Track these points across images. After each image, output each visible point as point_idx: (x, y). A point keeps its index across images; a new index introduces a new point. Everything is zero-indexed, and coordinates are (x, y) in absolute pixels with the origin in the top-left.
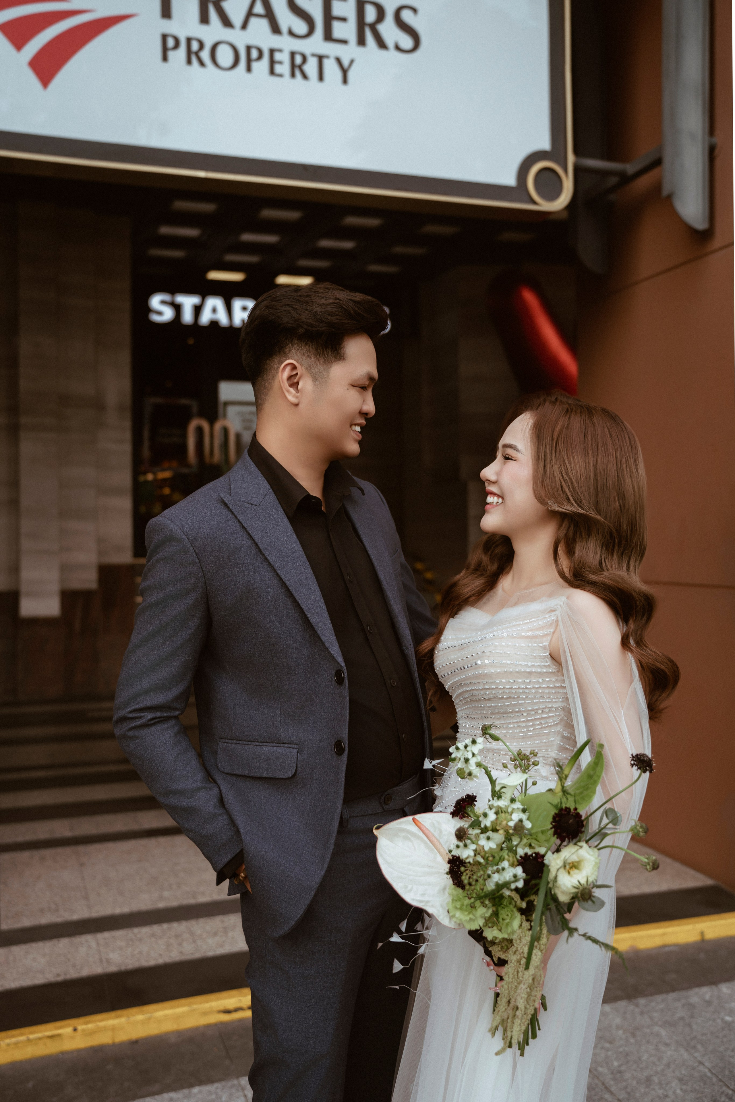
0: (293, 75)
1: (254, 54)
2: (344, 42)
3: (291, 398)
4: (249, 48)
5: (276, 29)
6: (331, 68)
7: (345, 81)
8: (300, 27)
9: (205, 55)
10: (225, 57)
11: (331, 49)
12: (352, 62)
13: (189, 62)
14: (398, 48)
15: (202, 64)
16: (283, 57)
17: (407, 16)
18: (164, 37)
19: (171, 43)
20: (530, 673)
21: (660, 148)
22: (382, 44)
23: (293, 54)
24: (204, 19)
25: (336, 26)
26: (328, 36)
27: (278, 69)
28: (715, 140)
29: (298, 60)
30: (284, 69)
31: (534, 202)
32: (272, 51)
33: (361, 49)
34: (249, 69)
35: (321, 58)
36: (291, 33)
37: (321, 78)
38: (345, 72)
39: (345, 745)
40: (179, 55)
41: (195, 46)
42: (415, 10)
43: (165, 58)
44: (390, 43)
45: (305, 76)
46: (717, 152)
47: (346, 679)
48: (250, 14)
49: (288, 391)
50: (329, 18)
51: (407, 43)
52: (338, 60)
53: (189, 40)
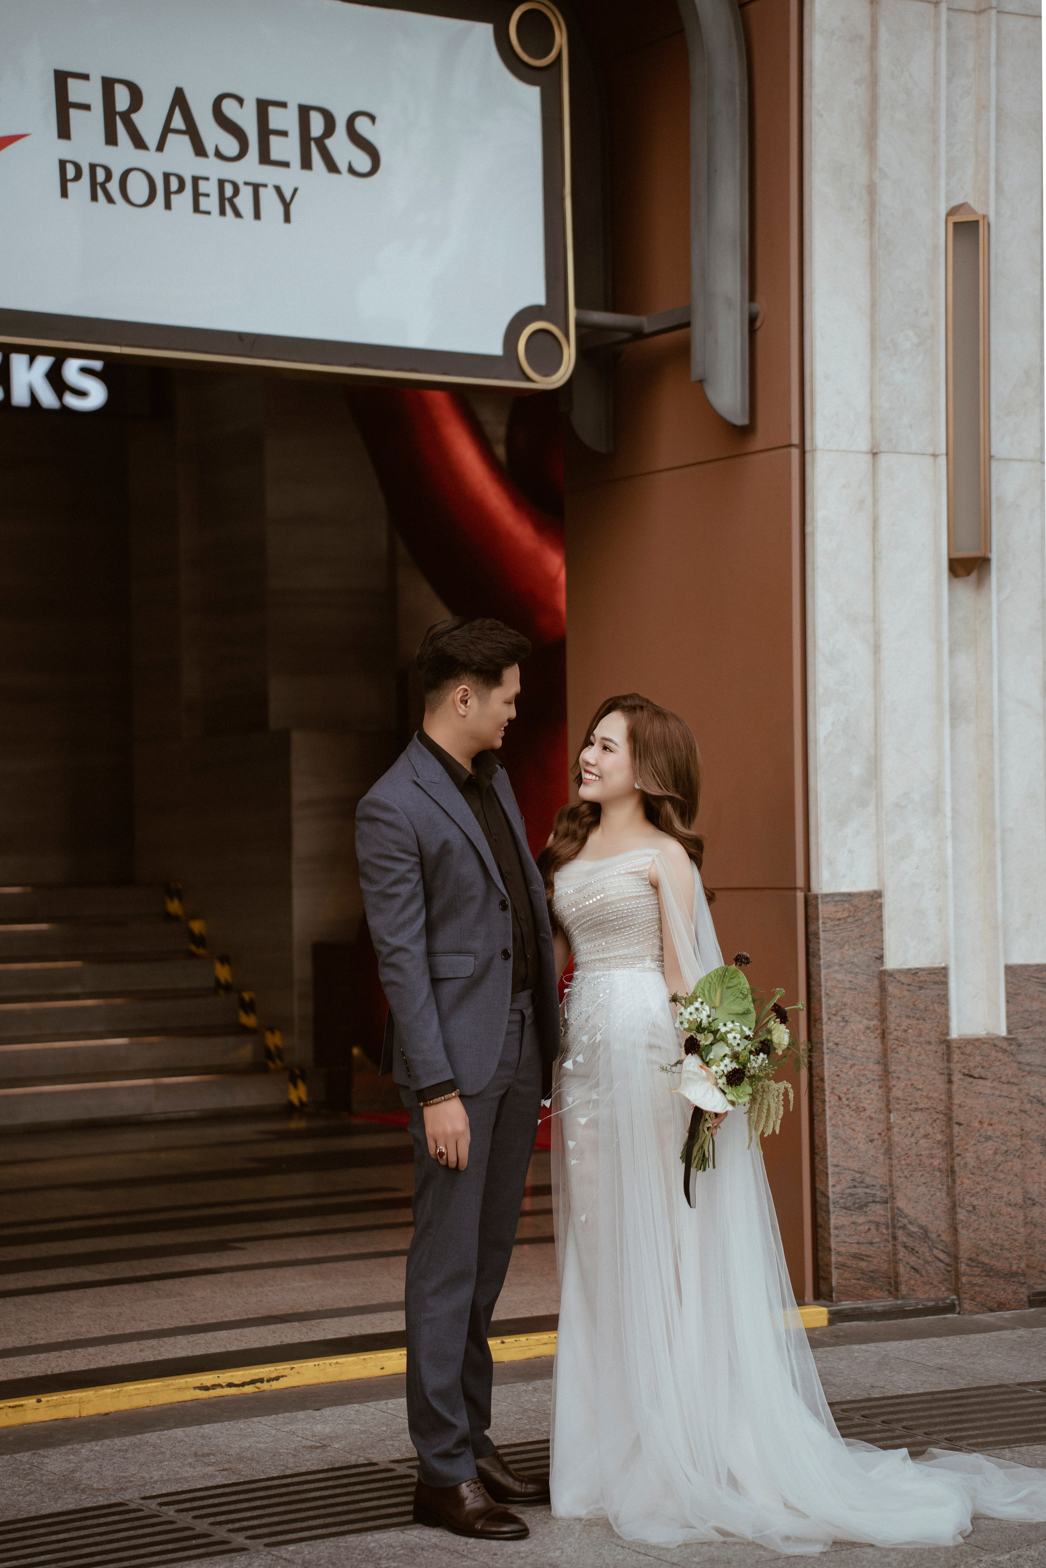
0: (223, 212)
1: (174, 184)
2: (286, 165)
3: (461, 712)
4: (167, 176)
5: (200, 150)
6: (270, 201)
7: (287, 219)
8: (231, 146)
9: (113, 187)
10: (138, 188)
11: (269, 175)
12: (296, 190)
13: (94, 198)
14: (352, 171)
15: (110, 200)
16: (209, 187)
17: (362, 126)
18: (63, 164)
19: (71, 172)
20: (639, 896)
21: (688, 310)
22: (332, 167)
23: (221, 183)
24: (111, 139)
25: (275, 141)
26: (265, 158)
27: (204, 203)
28: (757, 306)
29: (229, 191)
30: (210, 203)
31: (529, 379)
32: (196, 180)
33: (306, 173)
34: (168, 206)
35: (256, 188)
36: (218, 154)
37: (257, 215)
38: (287, 206)
39: (511, 951)
40: (80, 189)
41: (101, 176)
42: (373, 118)
43: (64, 194)
44: (343, 166)
45: (237, 214)
46: (758, 323)
47: (510, 907)
48: (167, 129)
49: (460, 707)
50: (265, 132)
51: (363, 162)
52: (278, 189)
53: (93, 167)
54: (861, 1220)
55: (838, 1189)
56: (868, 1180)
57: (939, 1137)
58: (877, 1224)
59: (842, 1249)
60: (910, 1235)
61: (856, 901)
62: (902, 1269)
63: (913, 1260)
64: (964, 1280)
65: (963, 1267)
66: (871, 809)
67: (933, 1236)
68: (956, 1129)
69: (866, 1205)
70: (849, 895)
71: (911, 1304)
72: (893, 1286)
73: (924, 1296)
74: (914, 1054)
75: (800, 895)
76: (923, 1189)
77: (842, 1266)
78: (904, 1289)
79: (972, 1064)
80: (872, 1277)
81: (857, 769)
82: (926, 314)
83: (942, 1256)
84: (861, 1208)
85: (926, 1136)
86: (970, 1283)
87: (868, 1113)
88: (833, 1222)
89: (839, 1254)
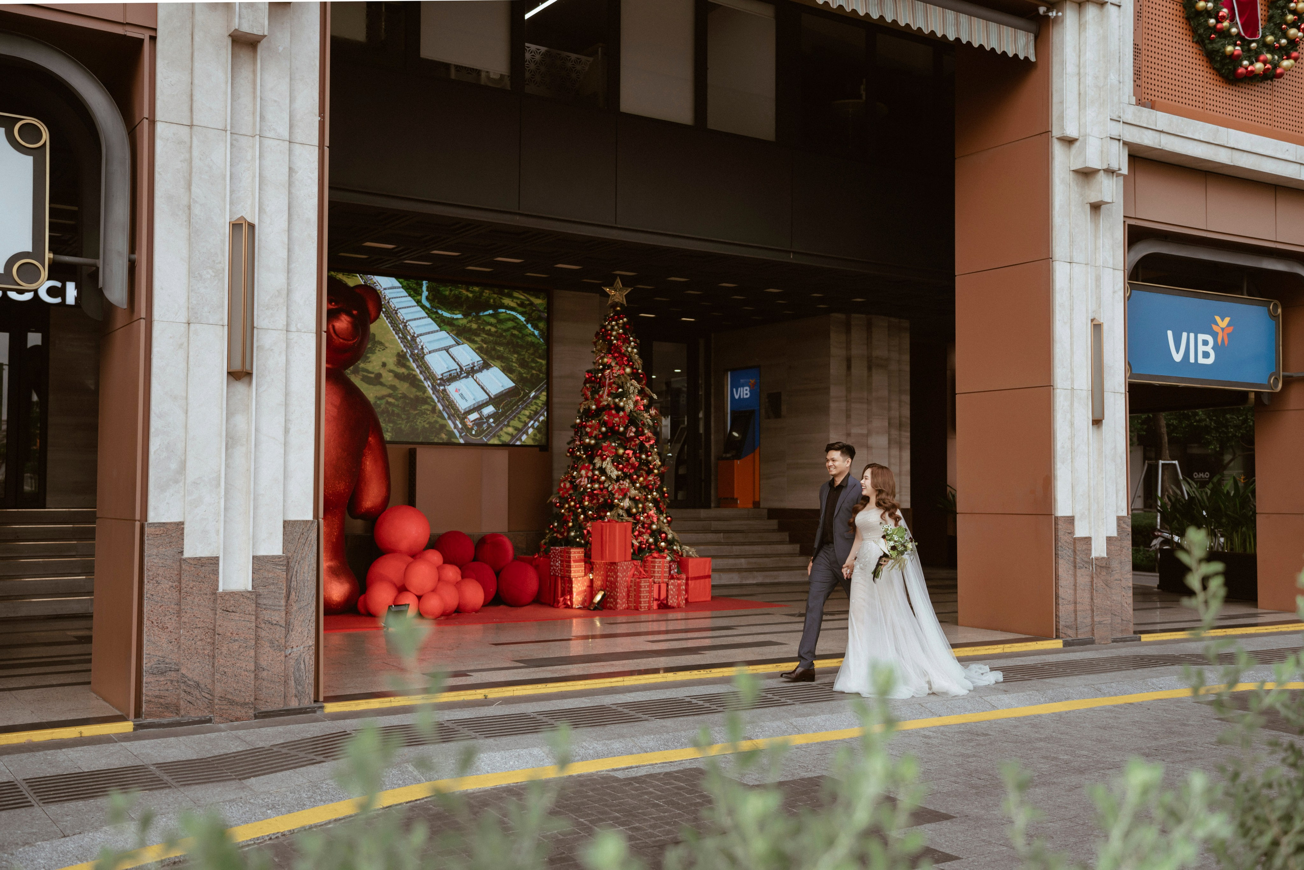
31: (18, 284)
46: (136, 263)
54: (162, 679)
55: (149, 665)
56: (167, 660)
57: (209, 640)
58: (172, 681)
59: (150, 694)
60: (189, 686)
61: (168, 526)
62: (182, 702)
63: (189, 698)
64: (216, 707)
65: (216, 701)
66: (181, 484)
67: (203, 686)
68: (217, 636)
69: (165, 672)
70: (164, 523)
71: (185, 719)
72: (177, 710)
73: (194, 715)
74: (196, 600)
75: (138, 524)
76: (198, 664)
77: (149, 702)
78: (182, 712)
79: (228, 605)
80: (167, 707)
81: (174, 466)
82: (220, 263)
83: (207, 696)
84: (162, 673)
85: (201, 640)
86: (220, 709)
87: (169, 630)
88: (144, 680)
89: (147, 695)
